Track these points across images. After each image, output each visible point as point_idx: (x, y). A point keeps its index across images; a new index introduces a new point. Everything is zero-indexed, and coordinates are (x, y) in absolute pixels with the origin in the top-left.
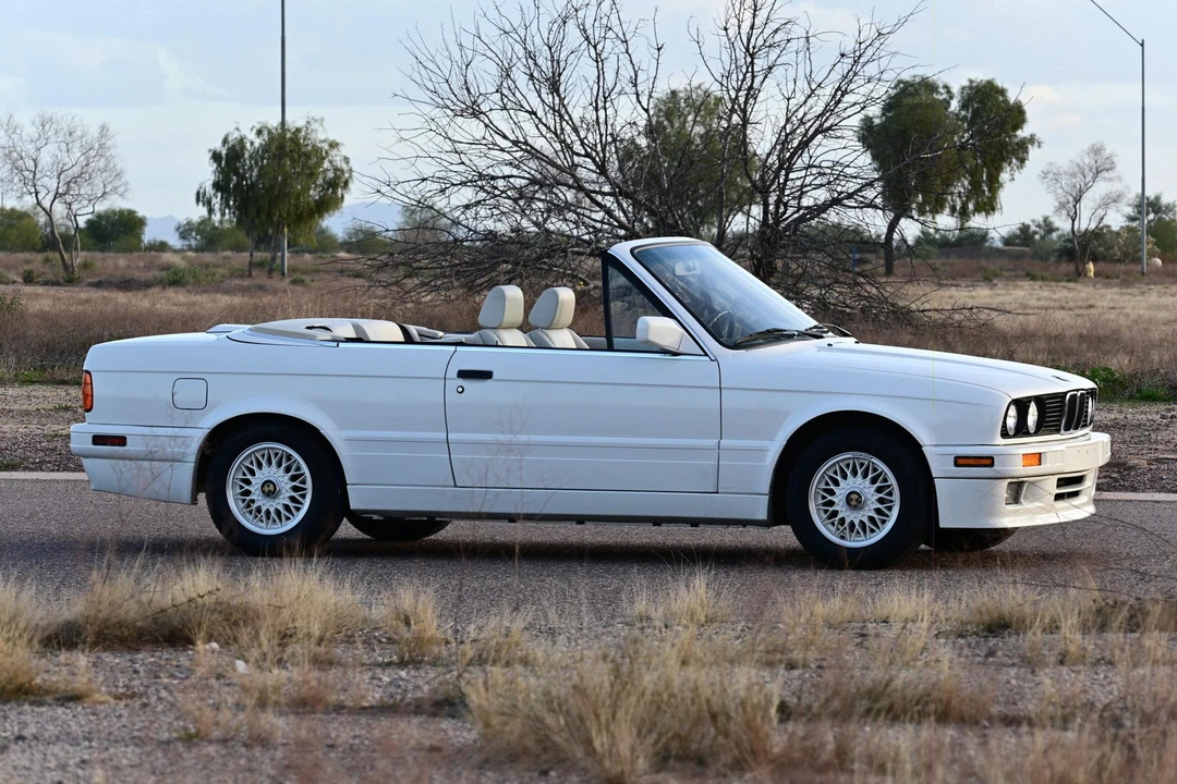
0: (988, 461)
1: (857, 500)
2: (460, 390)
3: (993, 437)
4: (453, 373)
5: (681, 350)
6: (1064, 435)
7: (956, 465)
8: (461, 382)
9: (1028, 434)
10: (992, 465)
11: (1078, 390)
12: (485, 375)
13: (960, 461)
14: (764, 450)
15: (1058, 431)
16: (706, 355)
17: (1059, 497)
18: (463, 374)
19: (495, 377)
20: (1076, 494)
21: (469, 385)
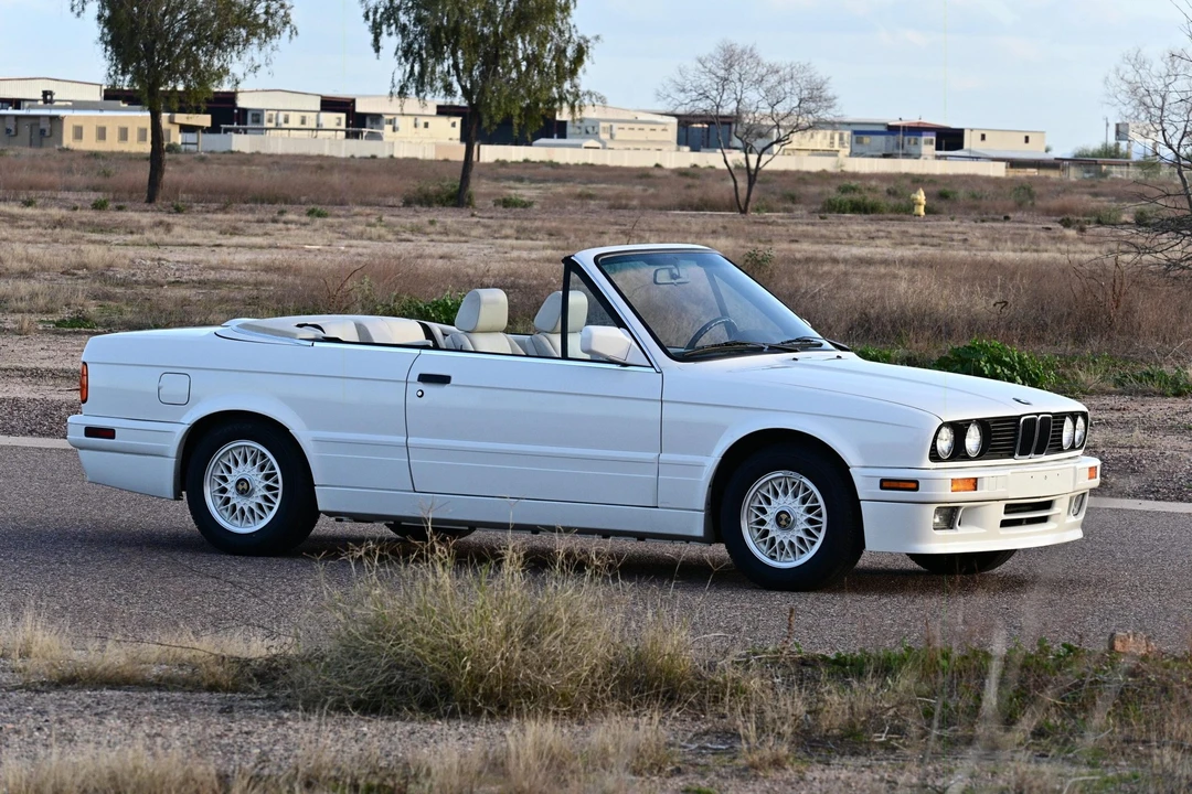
0: (913, 485)
1: (786, 520)
2: (420, 393)
3: (920, 459)
4: (414, 377)
5: (628, 361)
6: (1019, 460)
7: (882, 488)
8: (421, 386)
9: (967, 457)
10: (917, 489)
11: (1038, 414)
12: (444, 380)
13: (886, 484)
14: (701, 466)
15: (1011, 456)
16: (653, 366)
17: (1005, 524)
18: (424, 378)
19: (452, 382)
20: (1044, 520)
21: (429, 389)
